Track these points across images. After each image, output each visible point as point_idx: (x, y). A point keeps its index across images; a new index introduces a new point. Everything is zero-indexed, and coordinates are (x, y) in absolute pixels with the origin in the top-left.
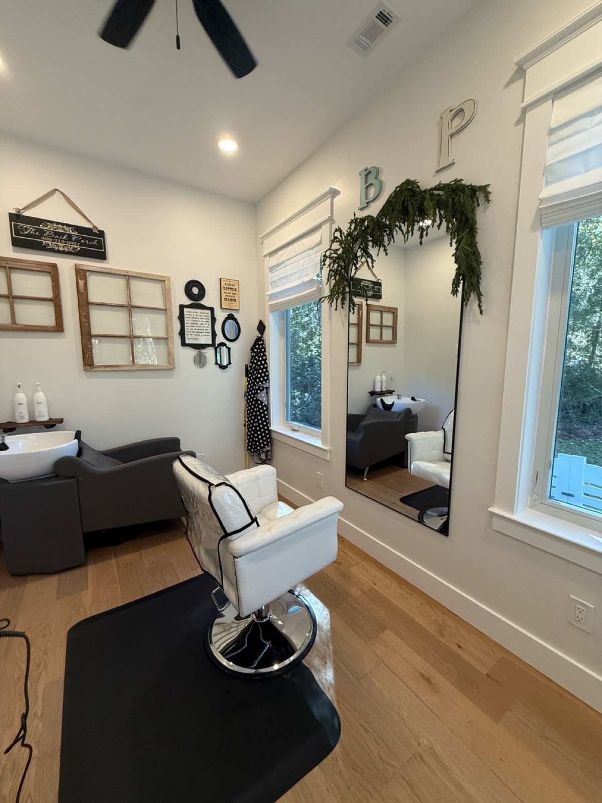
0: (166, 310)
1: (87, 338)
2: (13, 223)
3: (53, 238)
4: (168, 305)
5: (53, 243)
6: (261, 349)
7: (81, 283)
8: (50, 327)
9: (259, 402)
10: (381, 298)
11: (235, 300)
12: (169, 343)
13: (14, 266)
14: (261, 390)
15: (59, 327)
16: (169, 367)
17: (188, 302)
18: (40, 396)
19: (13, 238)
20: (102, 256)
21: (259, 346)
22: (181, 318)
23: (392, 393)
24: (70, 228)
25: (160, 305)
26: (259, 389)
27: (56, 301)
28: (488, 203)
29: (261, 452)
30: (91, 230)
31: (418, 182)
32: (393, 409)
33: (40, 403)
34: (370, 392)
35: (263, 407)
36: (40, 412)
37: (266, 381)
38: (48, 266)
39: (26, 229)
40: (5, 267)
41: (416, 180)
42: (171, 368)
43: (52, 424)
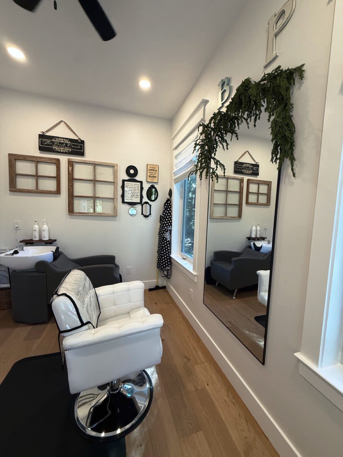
0: (114, 182)
1: (71, 197)
2: (40, 139)
3: (58, 146)
4: (115, 180)
5: (58, 148)
6: (168, 206)
7: (70, 168)
8: (53, 191)
9: (165, 239)
10: (258, 175)
11: (156, 177)
12: (115, 201)
13: (39, 161)
14: (166, 232)
15: (58, 192)
16: (114, 215)
17: (127, 178)
18: (45, 227)
19: (39, 146)
20: (82, 154)
21: (168, 204)
22: (123, 187)
23: (264, 240)
24: (67, 140)
25: (111, 180)
26: (165, 231)
27: (58, 178)
28: (302, 79)
29: (164, 270)
30: (77, 140)
31: (251, 78)
32: (262, 251)
33: (44, 231)
34: (247, 238)
35: (167, 242)
36: (44, 235)
37: (169, 226)
38: (55, 160)
39: (46, 142)
40: (35, 161)
41: (249, 77)
42: (115, 215)
43: (50, 242)
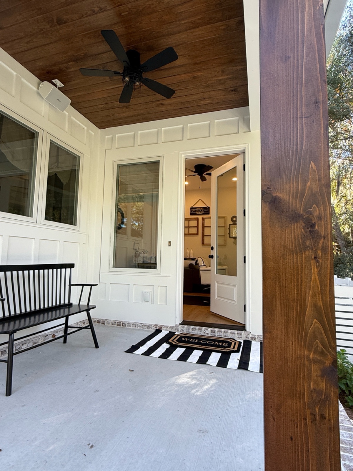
0: (224, 226)
1: (203, 236)
2: (191, 210)
5: (198, 212)
7: (203, 221)
8: (195, 234)
12: (226, 237)
13: (190, 220)
15: (197, 234)
17: (232, 223)
18: (191, 252)
19: (190, 213)
20: (209, 214)
22: (229, 228)
24: (202, 208)
27: (197, 227)
30: (206, 207)
36: (191, 255)
38: (196, 218)
40: (188, 220)
42: (225, 245)
43: (193, 259)
